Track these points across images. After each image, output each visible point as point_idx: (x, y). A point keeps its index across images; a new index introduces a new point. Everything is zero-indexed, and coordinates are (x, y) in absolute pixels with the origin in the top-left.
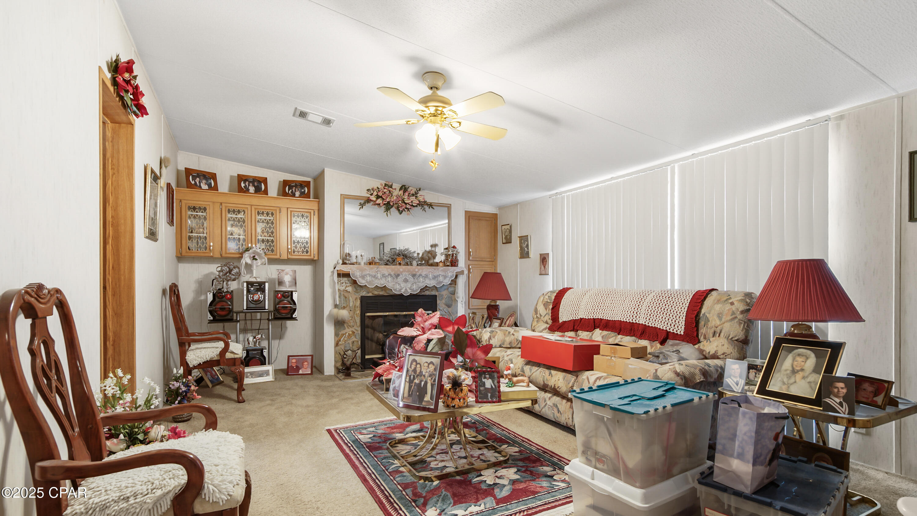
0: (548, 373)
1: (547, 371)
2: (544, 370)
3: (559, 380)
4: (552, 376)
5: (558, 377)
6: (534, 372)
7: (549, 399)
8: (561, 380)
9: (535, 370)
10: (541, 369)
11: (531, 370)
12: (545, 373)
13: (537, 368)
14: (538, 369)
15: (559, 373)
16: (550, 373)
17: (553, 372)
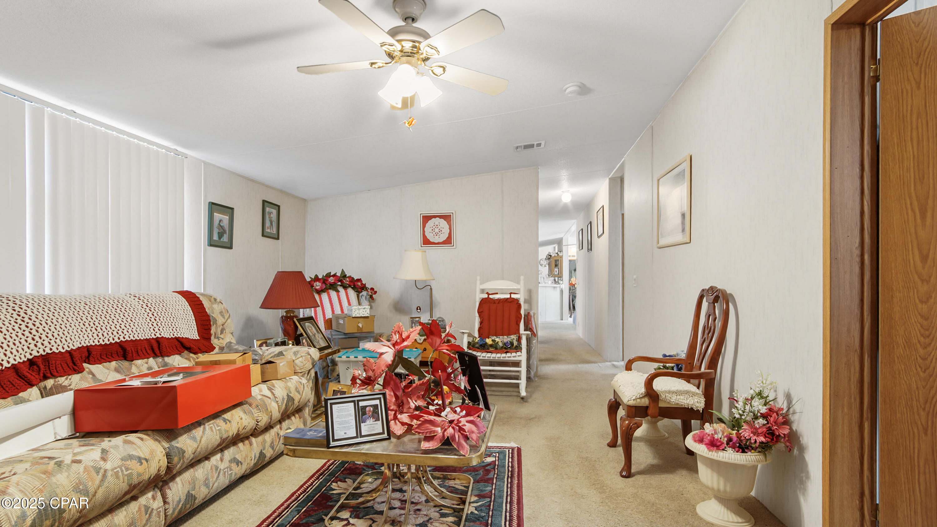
0: (222, 421)
1: (219, 421)
2: (212, 424)
3: (241, 419)
4: (230, 422)
5: (237, 417)
6: (202, 437)
7: (222, 460)
8: (244, 416)
9: (201, 433)
10: (208, 426)
11: (194, 439)
12: (218, 426)
13: (201, 429)
14: (204, 428)
15: (234, 412)
16: (225, 420)
17: (227, 416)
